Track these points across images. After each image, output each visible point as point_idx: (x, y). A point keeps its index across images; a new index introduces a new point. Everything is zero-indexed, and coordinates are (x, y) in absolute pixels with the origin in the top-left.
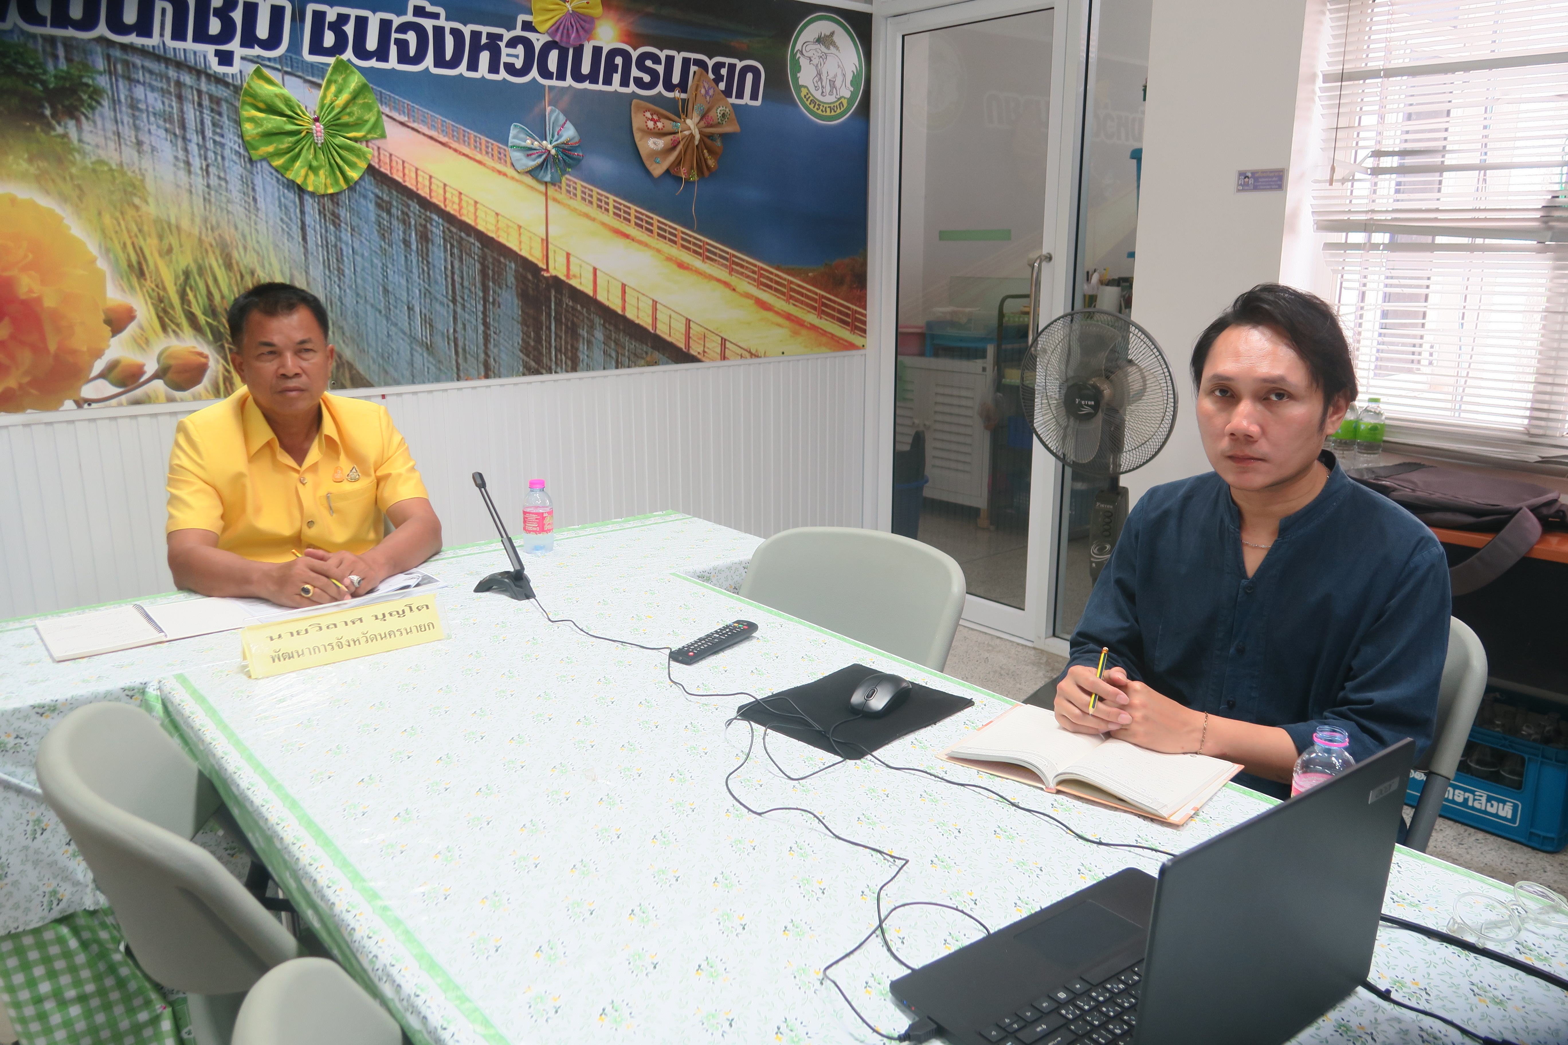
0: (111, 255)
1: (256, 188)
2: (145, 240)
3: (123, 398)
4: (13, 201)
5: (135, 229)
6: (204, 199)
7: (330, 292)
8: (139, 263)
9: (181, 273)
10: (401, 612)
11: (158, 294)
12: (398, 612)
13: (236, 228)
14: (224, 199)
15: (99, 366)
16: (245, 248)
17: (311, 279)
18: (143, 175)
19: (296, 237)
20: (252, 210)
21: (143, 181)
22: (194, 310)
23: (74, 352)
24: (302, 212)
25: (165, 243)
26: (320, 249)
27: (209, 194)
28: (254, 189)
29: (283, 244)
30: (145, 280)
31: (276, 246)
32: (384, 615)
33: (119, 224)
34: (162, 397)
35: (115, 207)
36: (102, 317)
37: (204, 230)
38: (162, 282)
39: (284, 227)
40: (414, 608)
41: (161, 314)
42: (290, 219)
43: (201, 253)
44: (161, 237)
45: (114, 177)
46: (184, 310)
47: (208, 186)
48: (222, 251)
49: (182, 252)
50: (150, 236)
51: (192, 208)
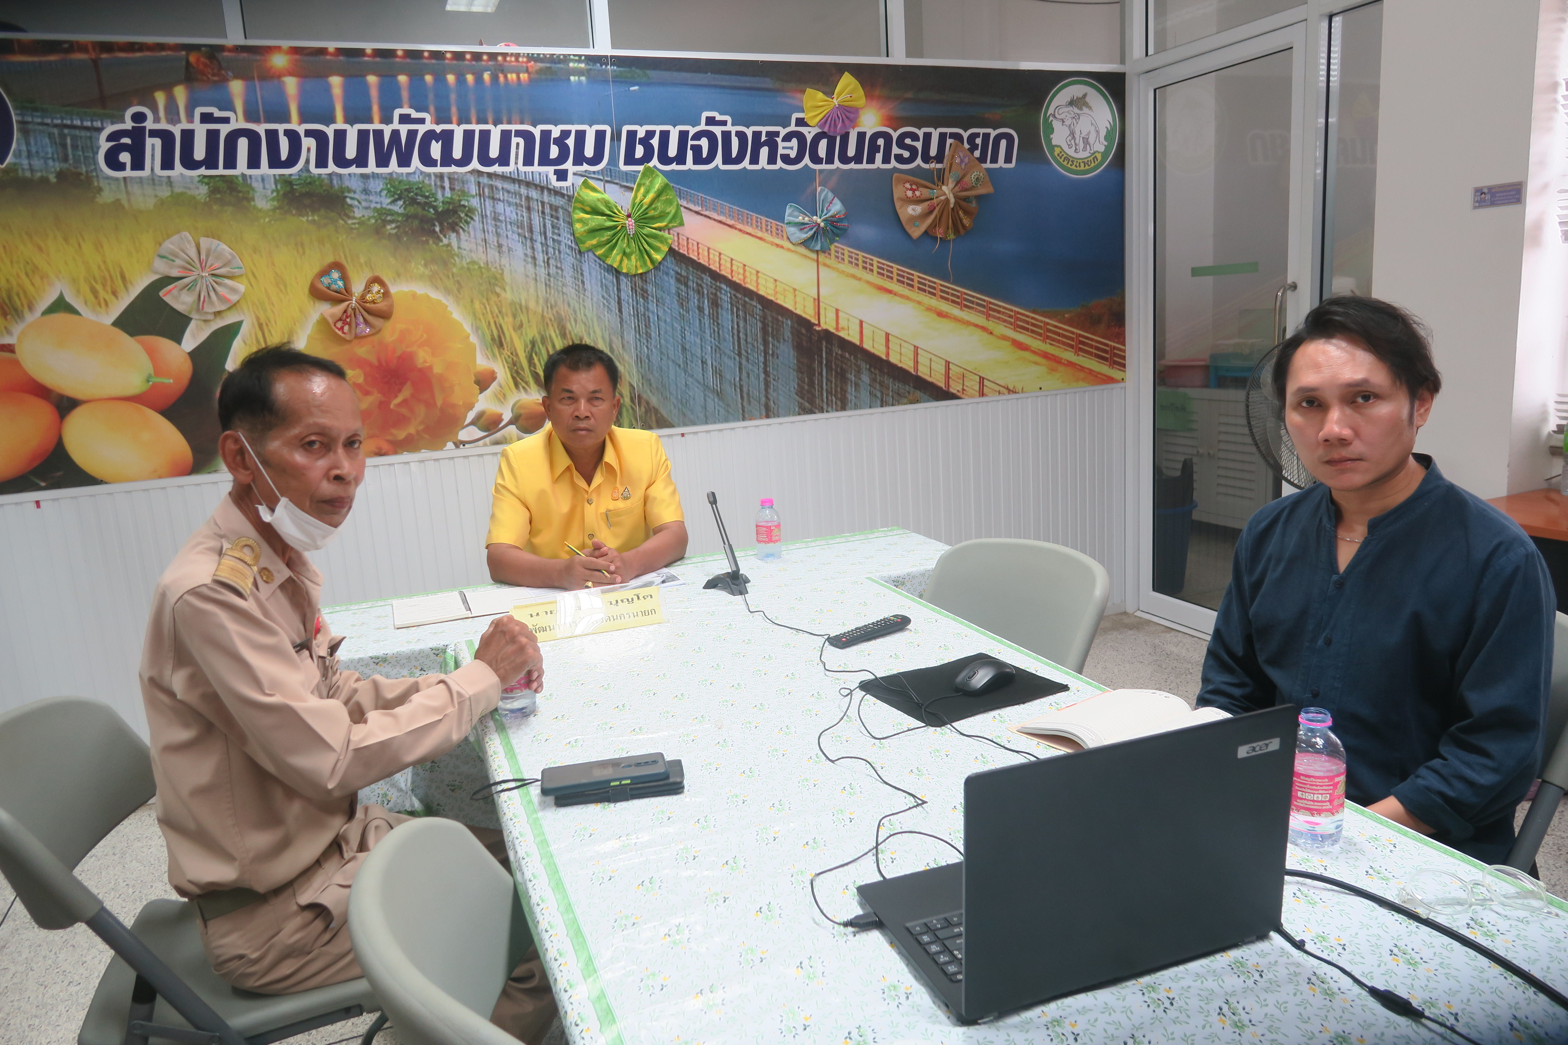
0: (480, 332)
1: (584, 273)
2: (503, 319)
3: (487, 440)
4: (414, 296)
5: (497, 311)
6: (546, 284)
7: (640, 352)
8: (499, 337)
9: (529, 343)
10: (630, 600)
11: (513, 359)
12: (628, 600)
13: (569, 305)
14: (560, 284)
15: (471, 416)
16: (576, 321)
17: (625, 343)
18: (502, 270)
19: (614, 309)
20: (581, 290)
21: (502, 274)
22: (538, 371)
23: (454, 406)
24: (619, 290)
25: (518, 319)
26: (632, 318)
27: (549, 280)
28: (582, 275)
29: (604, 316)
30: (504, 349)
31: (599, 318)
32: (617, 602)
33: (486, 308)
34: (515, 438)
35: (483, 296)
36: (473, 378)
37: (546, 308)
38: (515, 350)
39: (605, 302)
40: (641, 597)
41: (515, 375)
42: (610, 296)
43: (544, 326)
44: (514, 316)
45: (482, 273)
46: (531, 371)
47: (549, 274)
48: (559, 324)
49: (530, 326)
50: (507, 315)
51: (537, 292)
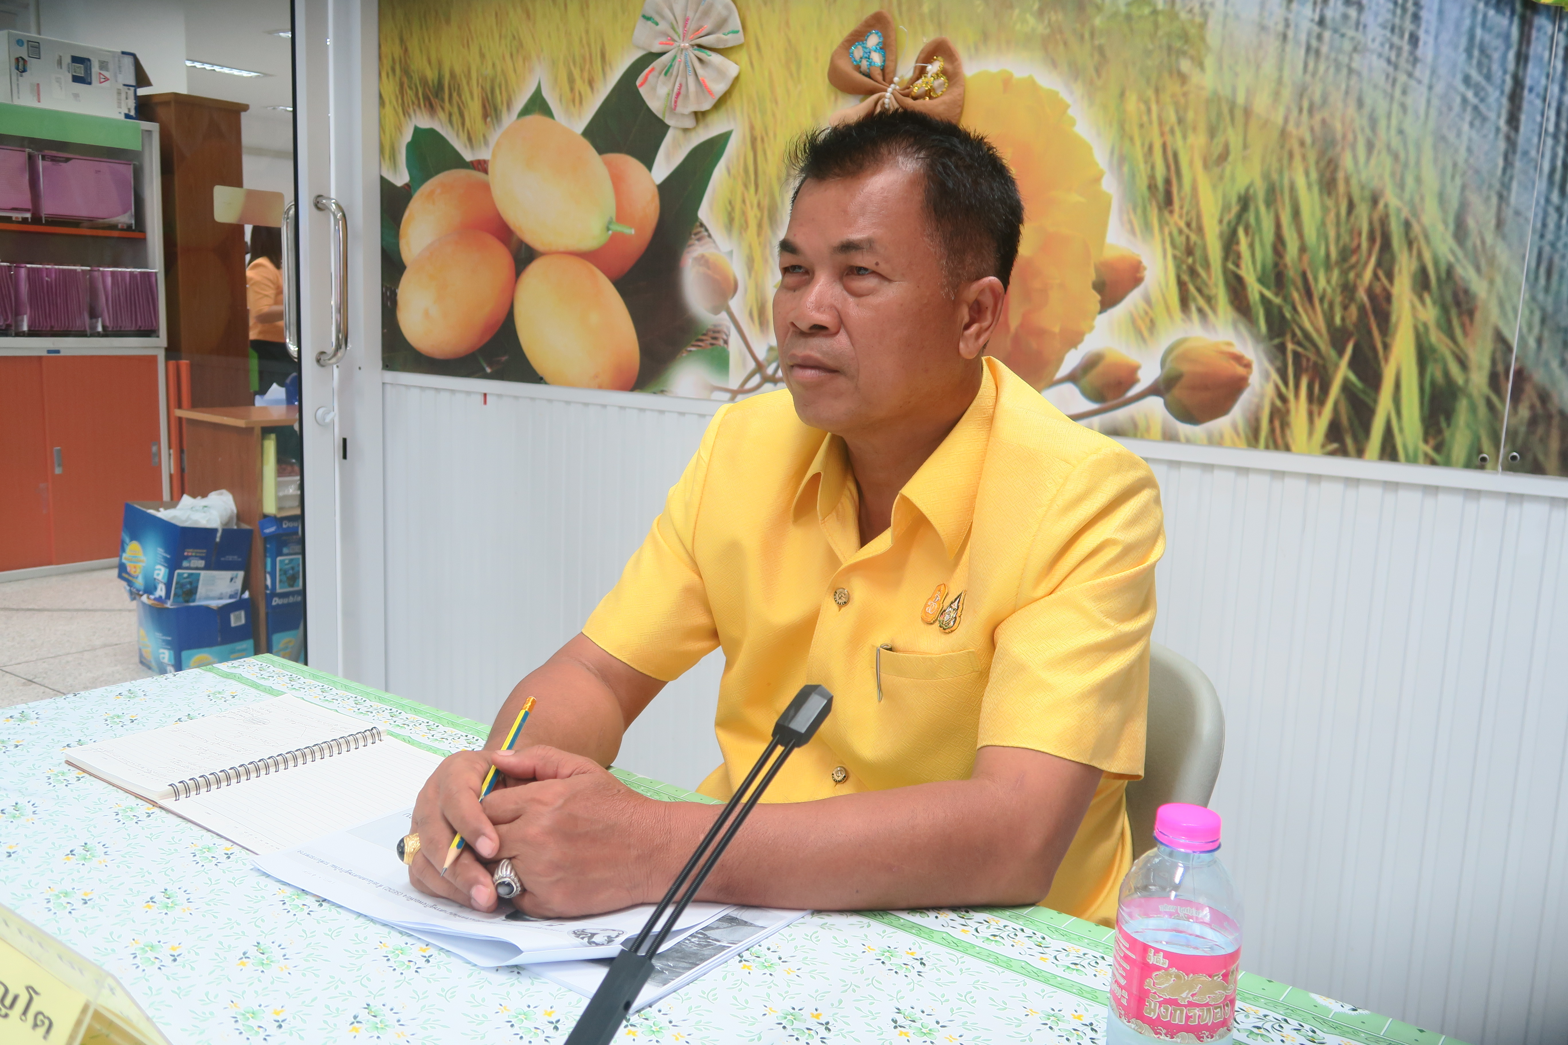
1: (1424, 14)
2: (1185, 137)
3: (1096, 420)
4: (1007, 82)
5: (1172, 118)
6: (1308, 49)
7: (1553, 245)
8: (1168, 182)
9: (1234, 200)
11: (1188, 238)
13: (1360, 103)
14: (1347, 46)
15: (1071, 361)
16: (1370, 146)
17: (1508, 213)
18: (1205, 15)
19: (1492, 116)
20: (1403, 63)
21: (1202, 26)
22: (1243, 273)
23: (1041, 333)
24: (1522, 58)
25: (1219, 140)
26: (1550, 142)
27: (1319, 37)
28: (1416, 18)
29: (1459, 135)
30: (1171, 212)
31: (1441, 138)
33: (1149, 111)
34: (1156, 430)
35: (1148, 81)
36: (1092, 276)
37: (1295, 113)
38: (1199, 217)
39: (1470, 95)
41: (1186, 278)
42: (1488, 77)
43: (1280, 160)
44: (1212, 132)
45: (1156, 25)
46: (1225, 270)
47: (1321, 22)
48: (1322, 153)
49: (1244, 159)
50: (1195, 129)
51: (1281, 69)
